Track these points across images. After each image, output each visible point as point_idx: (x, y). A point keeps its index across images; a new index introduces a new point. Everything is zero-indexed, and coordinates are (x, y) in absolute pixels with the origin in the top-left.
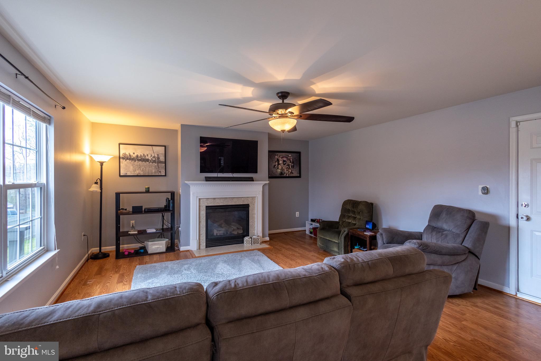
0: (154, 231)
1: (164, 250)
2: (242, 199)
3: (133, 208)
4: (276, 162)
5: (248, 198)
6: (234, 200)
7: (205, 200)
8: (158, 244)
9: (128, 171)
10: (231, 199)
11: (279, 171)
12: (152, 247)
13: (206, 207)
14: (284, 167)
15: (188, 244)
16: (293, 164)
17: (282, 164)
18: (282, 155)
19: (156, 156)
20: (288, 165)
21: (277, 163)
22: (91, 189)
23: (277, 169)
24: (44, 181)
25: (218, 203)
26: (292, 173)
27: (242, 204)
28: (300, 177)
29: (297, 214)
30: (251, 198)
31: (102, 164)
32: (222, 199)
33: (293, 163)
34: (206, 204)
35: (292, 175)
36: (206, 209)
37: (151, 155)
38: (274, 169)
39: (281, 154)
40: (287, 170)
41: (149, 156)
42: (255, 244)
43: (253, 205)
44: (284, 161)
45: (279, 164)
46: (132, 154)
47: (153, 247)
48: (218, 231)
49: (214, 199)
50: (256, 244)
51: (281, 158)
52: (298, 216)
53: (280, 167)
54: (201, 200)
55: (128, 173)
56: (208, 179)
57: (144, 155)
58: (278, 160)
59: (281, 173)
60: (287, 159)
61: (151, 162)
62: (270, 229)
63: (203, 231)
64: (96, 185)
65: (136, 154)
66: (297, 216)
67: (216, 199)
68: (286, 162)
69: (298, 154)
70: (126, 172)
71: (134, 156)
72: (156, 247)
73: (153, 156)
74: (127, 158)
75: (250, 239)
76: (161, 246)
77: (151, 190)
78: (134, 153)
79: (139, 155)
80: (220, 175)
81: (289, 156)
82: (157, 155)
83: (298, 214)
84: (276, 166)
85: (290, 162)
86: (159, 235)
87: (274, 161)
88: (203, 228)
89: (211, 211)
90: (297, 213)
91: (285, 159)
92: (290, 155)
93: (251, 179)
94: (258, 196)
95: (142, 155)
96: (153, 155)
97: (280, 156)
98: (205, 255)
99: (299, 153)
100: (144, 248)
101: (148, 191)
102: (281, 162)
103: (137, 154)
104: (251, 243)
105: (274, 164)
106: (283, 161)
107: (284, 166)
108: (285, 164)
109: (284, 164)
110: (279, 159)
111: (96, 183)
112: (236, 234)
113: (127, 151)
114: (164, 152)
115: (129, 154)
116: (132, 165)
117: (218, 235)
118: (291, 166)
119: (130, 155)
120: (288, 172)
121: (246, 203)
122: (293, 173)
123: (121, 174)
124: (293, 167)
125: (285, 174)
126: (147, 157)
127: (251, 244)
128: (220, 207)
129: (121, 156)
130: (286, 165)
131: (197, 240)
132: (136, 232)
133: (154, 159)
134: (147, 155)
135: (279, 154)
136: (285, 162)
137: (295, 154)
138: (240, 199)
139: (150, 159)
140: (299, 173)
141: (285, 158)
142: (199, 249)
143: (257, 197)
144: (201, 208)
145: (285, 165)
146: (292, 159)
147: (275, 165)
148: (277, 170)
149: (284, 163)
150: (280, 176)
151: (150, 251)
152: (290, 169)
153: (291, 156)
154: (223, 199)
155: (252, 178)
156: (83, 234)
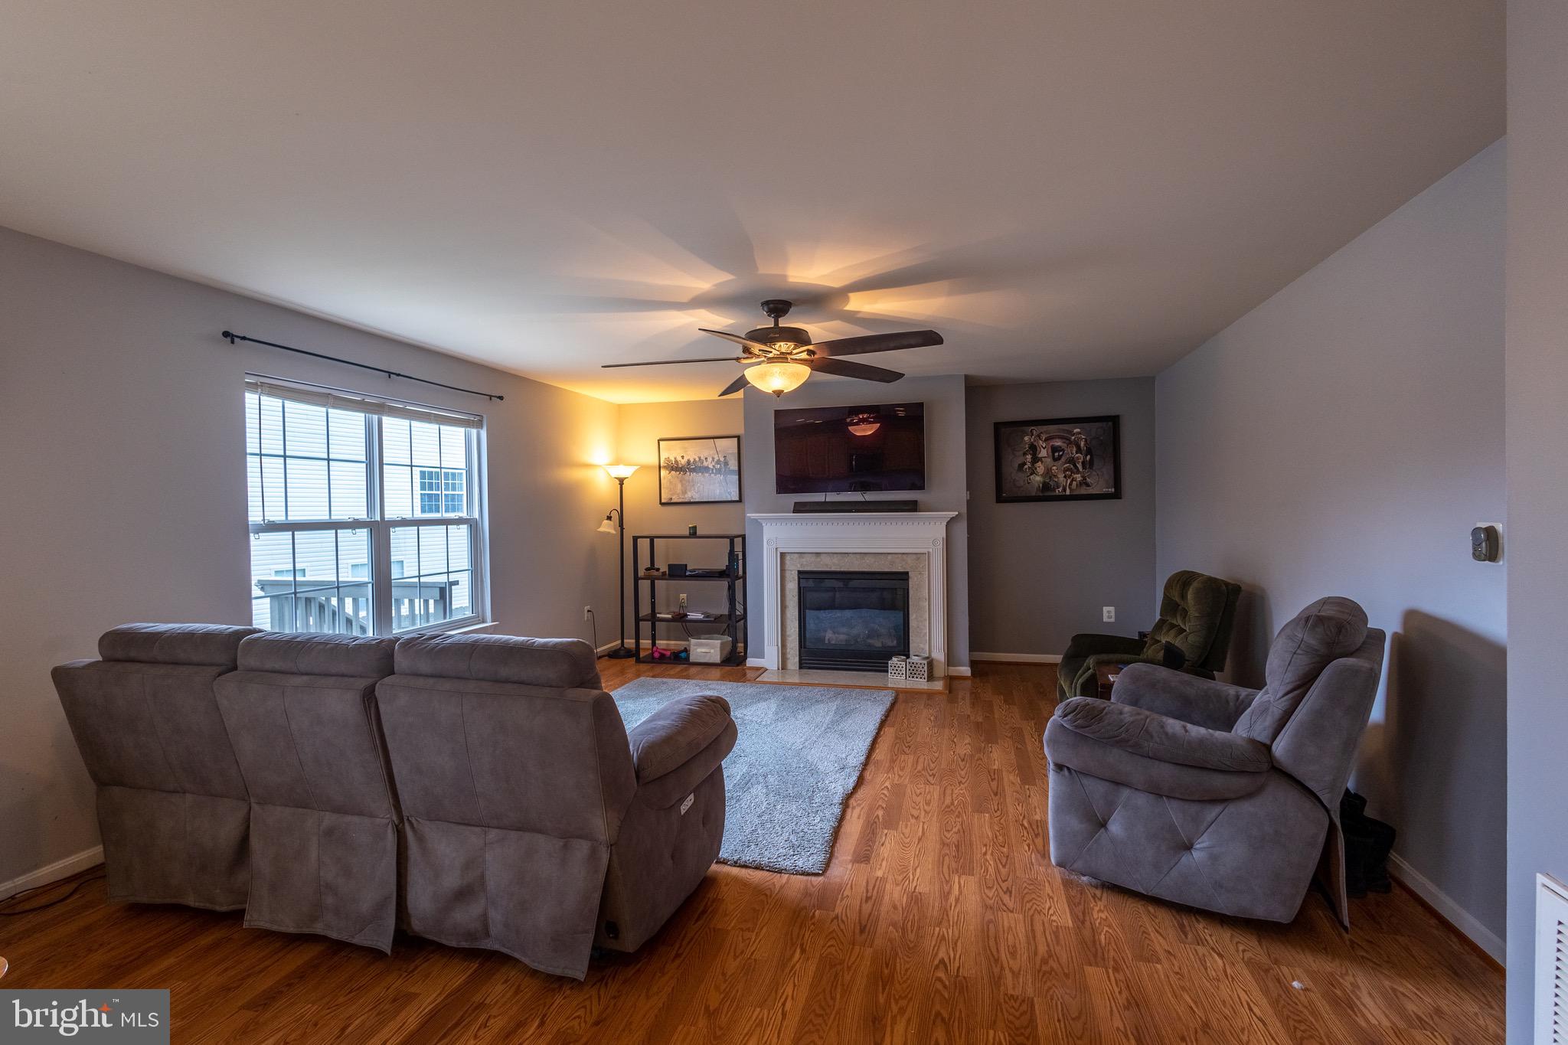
0: (700, 616)
1: (717, 659)
2: (890, 557)
3: (670, 566)
4: (1025, 454)
5: (904, 556)
6: (866, 558)
7: (796, 555)
8: (707, 645)
9: (672, 494)
10: (858, 556)
11: (1038, 478)
12: (696, 649)
13: (800, 572)
14: (1054, 468)
15: (761, 655)
16: (1088, 457)
17: (1049, 460)
18: (1046, 432)
19: (722, 459)
20: (1072, 461)
21: (1029, 457)
22: (601, 529)
23: (1031, 474)
24: (476, 515)
25: (827, 565)
26: (1084, 483)
27: (886, 570)
28: (1117, 495)
29: (1105, 615)
30: (914, 556)
31: (621, 481)
32: (835, 555)
33: (1089, 451)
34: (799, 566)
35: (1084, 491)
36: (799, 578)
37: (713, 459)
38: (1020, 474)
39: (1045, 428)
40: (1065, 477)
41: (710, 460)
42: (913, 677)
43: (920, 574)
44: (1054, 449)
45: (1036, 459)
46: (679, 459)
47: (699, 650)
48: (834, 633)
49: (818, 554)
50: (917, 678)
51: (1045, 440)
52: (1113, 620)
53: (1042, 467)
54: (788, 557)
55: (673, 497)
56: (799, 508)
57: (700, 458)
58: (1033, 449)
59: (1046, 487)
60: (1067, 442)
61: (713, 473)
62: (973, 647)
63: (793, 629)
64: (608, 521)
65: (686, 459)
66: (1105, 619)
67: (823, 556)
68: (1063, 450)
69: (1110, 424)
70: (670, 496)
71: (683, 462)
72: (704, 650)
73: (715, 460)
74: (672, 467)
75: (902, 663)
76: (712, 651)
77: (699, 533)
78: (683, 457)
79: (692, 460)
80: (832, 497)
81: (1075, 431)
82: (725, 457)
83: (1113, 614)
84: (1026, 466)
85: (1079, 450)
86: (708, 627)
87: (1019, 451)
88: (792, 621)
89: (811, 583)
90: (1105, 609)
91: (1058, 443)
92: (1079, 430)
93: (912, 507)
94: (931, 550)
95: (697, 459)
96: (716, 458)
97: (1039, 436)
98: (797, 681)
99: (1114, 421)
100: (686, 650)
101: (693, 533)
102: (1043, 453)
103: (688, 458)
104: (904, 673)
105: (1020, 460)
106: (1050, 450)
107: (1056, 464)
108: (1060, 457)
109: (1055, 459)
110: (1035, 443)
111: (609, 518)
112: (879, 648)
113: (674, 453)
114: (736, 451)
115: (675, 459)
116: (681, 481)
117: (833, 642)
118: (1083, 463)
119: (676, 461)
120: (1069, 481)
121: (900, 569)
122: (1088, 485)
123: (663, 501)
124: (1089, 465)
125: (1060, 490)
126: (705, 464)
127: (904, 675)
128: (834, 576)
129: (662, 464)
130: (1063, 459)
131: (778, 648)
132: (670, 616)
133: (719, 466)
134: (706, 458)
135: (1036, 430)
136: (1059, 451)
137: (1098, 424)
138: (882, 556)
139: (711, 466)
140: (1112, 482)
141: (1057, 440)
142: (782, 669)
143: (929, 552)
144: (788, 574)
145: (1060, 462)
146: (1086, 441)
147: (1025, 464)
148: (1032, 477)
149: (1056, 454)
150: (1041, 494)
151: (692, 659)
152: (1078, 472)
153: (1080, 433)
154: (839, 555)
155: (915, 503)
156: (587, 608)
